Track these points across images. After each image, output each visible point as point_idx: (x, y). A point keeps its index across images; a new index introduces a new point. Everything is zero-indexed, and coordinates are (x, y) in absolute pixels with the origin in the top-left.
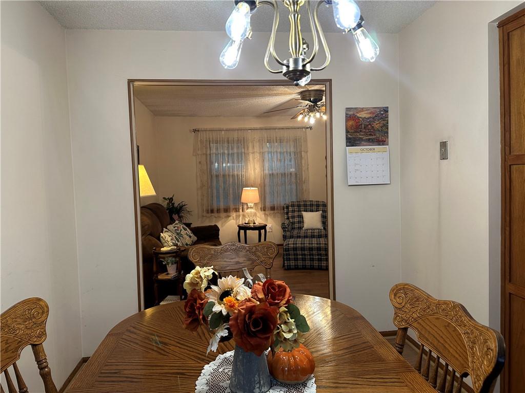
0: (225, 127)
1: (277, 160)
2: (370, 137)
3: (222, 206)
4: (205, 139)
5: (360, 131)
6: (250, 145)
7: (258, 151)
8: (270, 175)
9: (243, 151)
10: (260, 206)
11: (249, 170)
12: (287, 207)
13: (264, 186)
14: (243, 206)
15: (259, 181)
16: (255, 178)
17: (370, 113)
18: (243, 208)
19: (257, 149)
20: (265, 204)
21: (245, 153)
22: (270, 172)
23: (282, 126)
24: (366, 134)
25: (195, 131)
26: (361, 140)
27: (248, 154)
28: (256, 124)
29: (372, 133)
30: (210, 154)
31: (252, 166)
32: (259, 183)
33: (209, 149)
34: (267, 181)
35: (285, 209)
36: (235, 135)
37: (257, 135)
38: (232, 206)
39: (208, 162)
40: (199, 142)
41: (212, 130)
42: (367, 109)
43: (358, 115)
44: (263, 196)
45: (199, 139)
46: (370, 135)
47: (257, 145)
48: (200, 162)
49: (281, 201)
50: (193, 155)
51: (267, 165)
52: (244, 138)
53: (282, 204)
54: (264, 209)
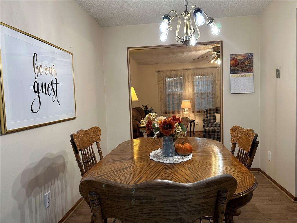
0: (173, 69)
1: (202, 85)
2: (243, 69)
3: (171, 110)
4: (163, 76)
5: (238, 66)
6: (187, 78)
7: (191, 81)
8: (197, 94)
9: (183, 81)
10: (191, 110)
11: (186, 91)
12: (207, 111)
13: (194, 100)
14: (182, 110)
15: (191, 97)
16: (189, 96)
17: (243, 57)
18: (182, 111)
19: (190, 80)
20: (194, 110)
21: (183, 82)
22: (198, 92)
23: (204, 67)
24: (241, 68)
25: (158, 72)
26: (238, 70)
27: (185, 83)
28: (191, 66)
29: (244, 67)
30: (165, 83)
31: (188, 89)
32: (191, 98)
33: (165, 81)
34: (196, 97)
35: (206, 112)
36: (179, 73)
37: (190, 72)
38: (176, 110)
39: (164, 87)
40: (160, 77)
41: (167, 71)
42: (242, 55)
43: (237, 58)
44: (193, 105)
45: (160, 76)
46: (243, 68)
47: (190, 78)
48: (160, 88)
49: (203, 108)
50: (157, 84)
51: (195, 88)
52: (183, 74)
53: (204, 109)
54: (194, 112)
